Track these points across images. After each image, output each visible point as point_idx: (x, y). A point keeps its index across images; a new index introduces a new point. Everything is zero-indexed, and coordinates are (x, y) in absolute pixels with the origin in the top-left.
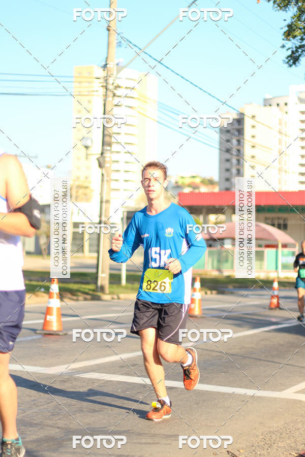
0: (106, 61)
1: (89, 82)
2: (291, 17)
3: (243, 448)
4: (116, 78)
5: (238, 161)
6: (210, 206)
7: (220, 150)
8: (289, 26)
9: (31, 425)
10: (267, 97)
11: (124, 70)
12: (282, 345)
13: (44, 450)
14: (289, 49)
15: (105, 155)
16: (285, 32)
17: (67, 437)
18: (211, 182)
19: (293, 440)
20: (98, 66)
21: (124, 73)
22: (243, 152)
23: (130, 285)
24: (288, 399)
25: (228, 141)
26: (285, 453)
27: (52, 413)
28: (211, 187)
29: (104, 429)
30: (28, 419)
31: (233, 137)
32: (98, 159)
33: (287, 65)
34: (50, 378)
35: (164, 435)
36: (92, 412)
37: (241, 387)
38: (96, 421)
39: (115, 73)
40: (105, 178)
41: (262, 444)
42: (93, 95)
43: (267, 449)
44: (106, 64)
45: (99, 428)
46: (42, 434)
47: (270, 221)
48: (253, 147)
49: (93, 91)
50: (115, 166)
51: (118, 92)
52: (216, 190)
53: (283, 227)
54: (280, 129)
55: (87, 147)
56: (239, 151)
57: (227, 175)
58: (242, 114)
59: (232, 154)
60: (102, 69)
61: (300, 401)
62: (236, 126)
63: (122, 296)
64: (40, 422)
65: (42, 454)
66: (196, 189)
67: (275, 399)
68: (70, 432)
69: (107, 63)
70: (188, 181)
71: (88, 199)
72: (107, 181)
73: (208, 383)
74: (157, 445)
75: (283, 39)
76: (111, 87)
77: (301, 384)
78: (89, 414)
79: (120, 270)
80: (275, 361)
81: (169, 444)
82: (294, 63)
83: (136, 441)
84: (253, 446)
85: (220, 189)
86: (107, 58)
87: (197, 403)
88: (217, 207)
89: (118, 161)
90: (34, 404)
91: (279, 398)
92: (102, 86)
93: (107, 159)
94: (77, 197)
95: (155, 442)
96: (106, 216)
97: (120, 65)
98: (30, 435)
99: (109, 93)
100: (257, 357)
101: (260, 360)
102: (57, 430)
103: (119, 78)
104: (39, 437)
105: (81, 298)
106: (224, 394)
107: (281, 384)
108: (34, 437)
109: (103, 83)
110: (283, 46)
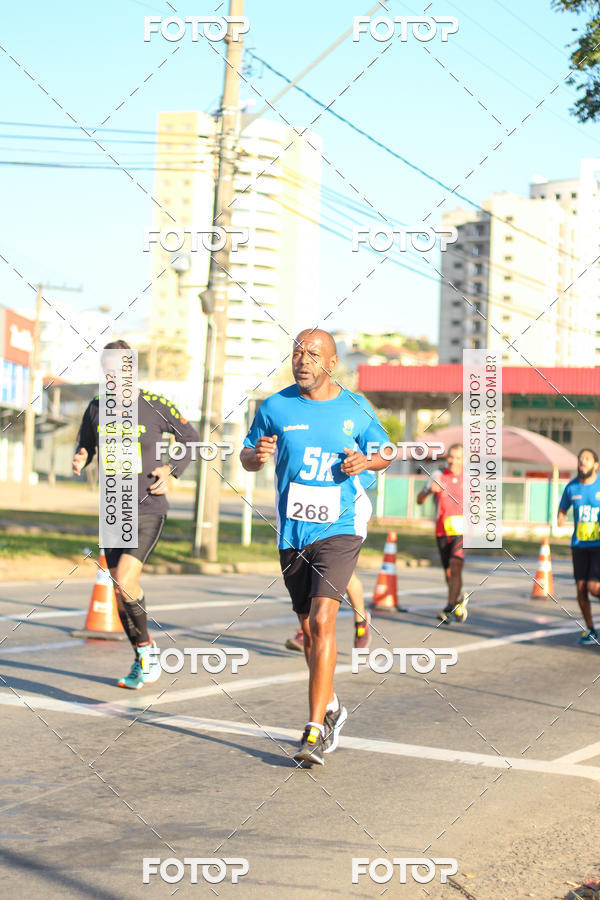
0: (221, 104)
1: (188, 145)
2: (588, 24)
3: (472, 871)
4: (240, 137)
5: (478, 305)
6: (419, 393)
7: (443, 282)
8: (582, 41)
9: (58, 815)
10: (538, 180)
11: (257, 121)
12: (554, 670)
13: (83, 866)
14: (582, 86)
15: (214, 288)
16: (574, 54)
17: (126, 840)
18: (423, 347)
19: (572, 857)
20: (205, 113)
21: (257, 128)
22: (488, 289)
23: (258, 546)
24: (564, 776)
25: (458, 266)
26: (556, 881)
27: (99, 793)
28: (422, 355)
29: (201, 827)
30: (52, 804)
31: (469, 258)
32: (201, 297)
33: (577, 118)
34: (97, 725)
35: (317, 841)
36: (177, 793)
37: (472, 750)
38: (186, 811)
39: (238, 127)
40: (215, 334)
41: (510, 862)
42: (193, 170)
43: (521, 873)
44: (221, 110)
45: (190, 824)
46: (76, 834)
47: (537, 426)
48: (508, 278)
49: (195, 162)
50: (233, 311)
51: (242, 165)
52: (433, 361)
53: (563, 437)
54: (560, 245)
55: (179, 272)
56: (478, 286)
57: (455, 332)
58: (487, 214)
59: (465, 292)
60: (213, 119)
61: (588, 781)
62: (475, 237)
63: (242, 566)
64: (76, 810)
65: (76, 874)
66: (393, 358)
67: (539, 775)
68: (134, 830)
69: (224, 106)
70: (377, 343)
71: (179, 375)
72: (218, 339)
73: (407, 741)
74: (304, 860)
75: (571, 68)
76: (229, 154)
77: (590, 746)
78: (172, 797)
79: (240, 515)
80: (540, 700)
81: (328, 859)
82: (591, 114)
83: (263, 852)
84: (492, 866)
85: (440, 360)
86: (223, 98)
87: (385, 780)
88: (434, 396)
89: (240, 301)
90: (65, 775)
91: (547, 774)
92: (212, 153)
93: (219, 296)
94: (158, 371)
95: (300, 854)
96: (214, 409)
97: (249, 111)
98: (54, 835)
99: (225, 166)
100: (506, 693)
101: (511, 698)
102: (108, 827)
103: (247, 138)
104: (73, 839)
105: (162, 569)
106: (438, 764)
107: (550, 745)
108: (63, 840)
109: (214, 146)
110: (571, 82)
